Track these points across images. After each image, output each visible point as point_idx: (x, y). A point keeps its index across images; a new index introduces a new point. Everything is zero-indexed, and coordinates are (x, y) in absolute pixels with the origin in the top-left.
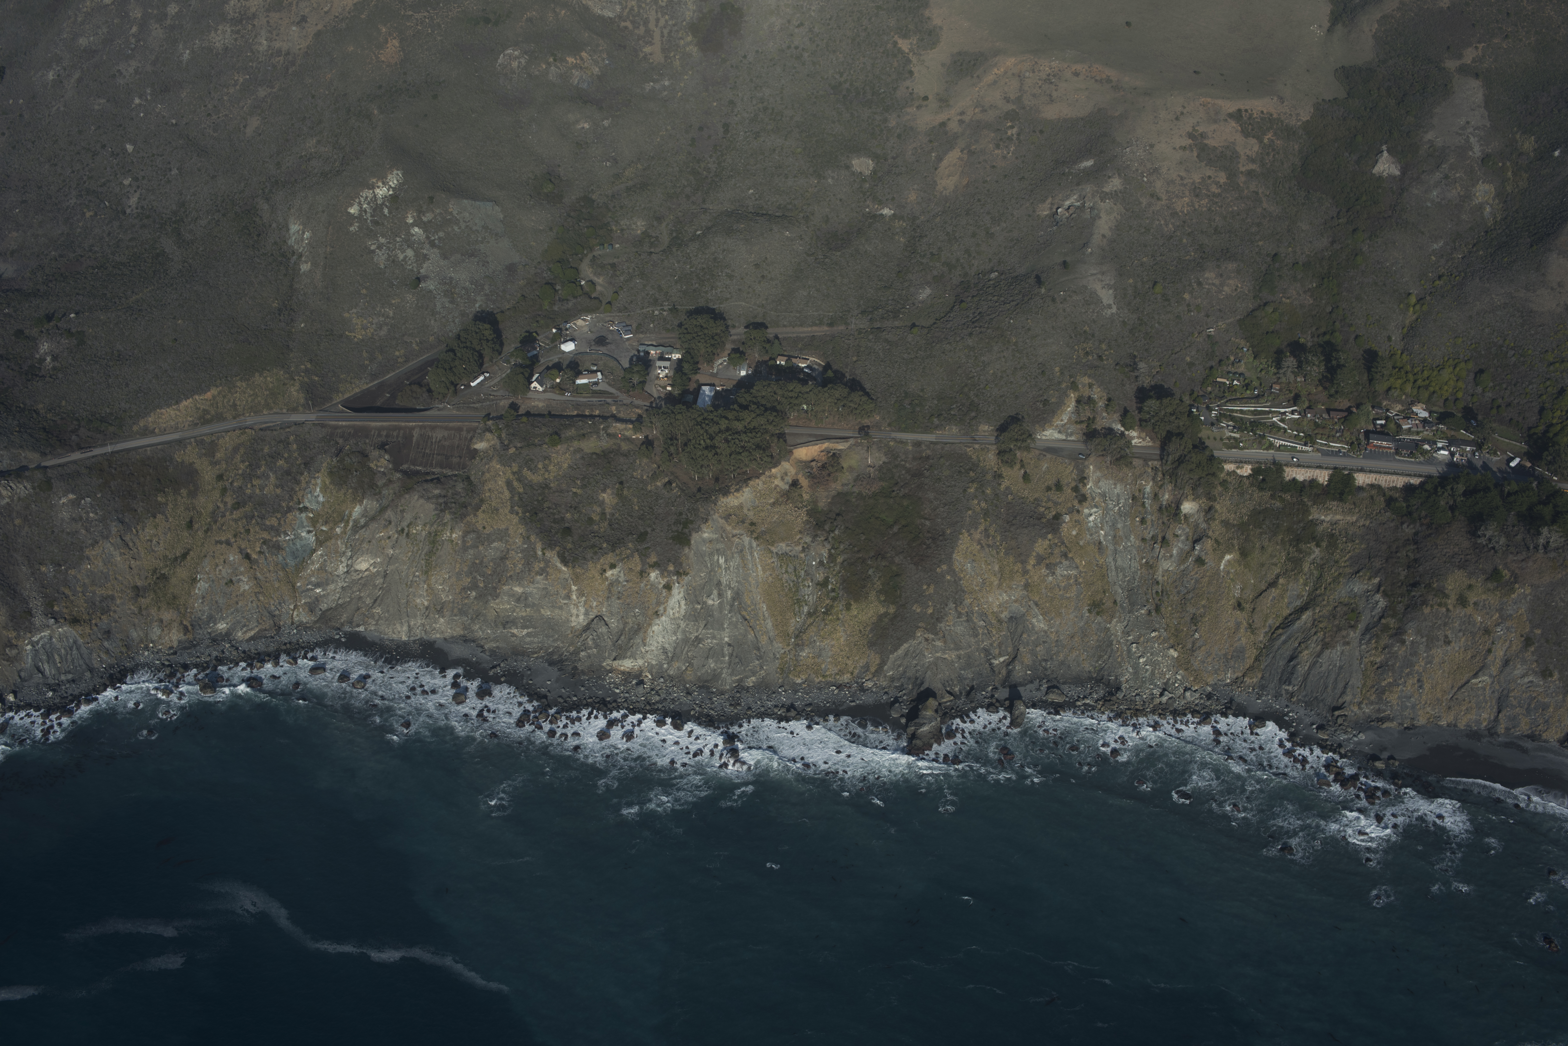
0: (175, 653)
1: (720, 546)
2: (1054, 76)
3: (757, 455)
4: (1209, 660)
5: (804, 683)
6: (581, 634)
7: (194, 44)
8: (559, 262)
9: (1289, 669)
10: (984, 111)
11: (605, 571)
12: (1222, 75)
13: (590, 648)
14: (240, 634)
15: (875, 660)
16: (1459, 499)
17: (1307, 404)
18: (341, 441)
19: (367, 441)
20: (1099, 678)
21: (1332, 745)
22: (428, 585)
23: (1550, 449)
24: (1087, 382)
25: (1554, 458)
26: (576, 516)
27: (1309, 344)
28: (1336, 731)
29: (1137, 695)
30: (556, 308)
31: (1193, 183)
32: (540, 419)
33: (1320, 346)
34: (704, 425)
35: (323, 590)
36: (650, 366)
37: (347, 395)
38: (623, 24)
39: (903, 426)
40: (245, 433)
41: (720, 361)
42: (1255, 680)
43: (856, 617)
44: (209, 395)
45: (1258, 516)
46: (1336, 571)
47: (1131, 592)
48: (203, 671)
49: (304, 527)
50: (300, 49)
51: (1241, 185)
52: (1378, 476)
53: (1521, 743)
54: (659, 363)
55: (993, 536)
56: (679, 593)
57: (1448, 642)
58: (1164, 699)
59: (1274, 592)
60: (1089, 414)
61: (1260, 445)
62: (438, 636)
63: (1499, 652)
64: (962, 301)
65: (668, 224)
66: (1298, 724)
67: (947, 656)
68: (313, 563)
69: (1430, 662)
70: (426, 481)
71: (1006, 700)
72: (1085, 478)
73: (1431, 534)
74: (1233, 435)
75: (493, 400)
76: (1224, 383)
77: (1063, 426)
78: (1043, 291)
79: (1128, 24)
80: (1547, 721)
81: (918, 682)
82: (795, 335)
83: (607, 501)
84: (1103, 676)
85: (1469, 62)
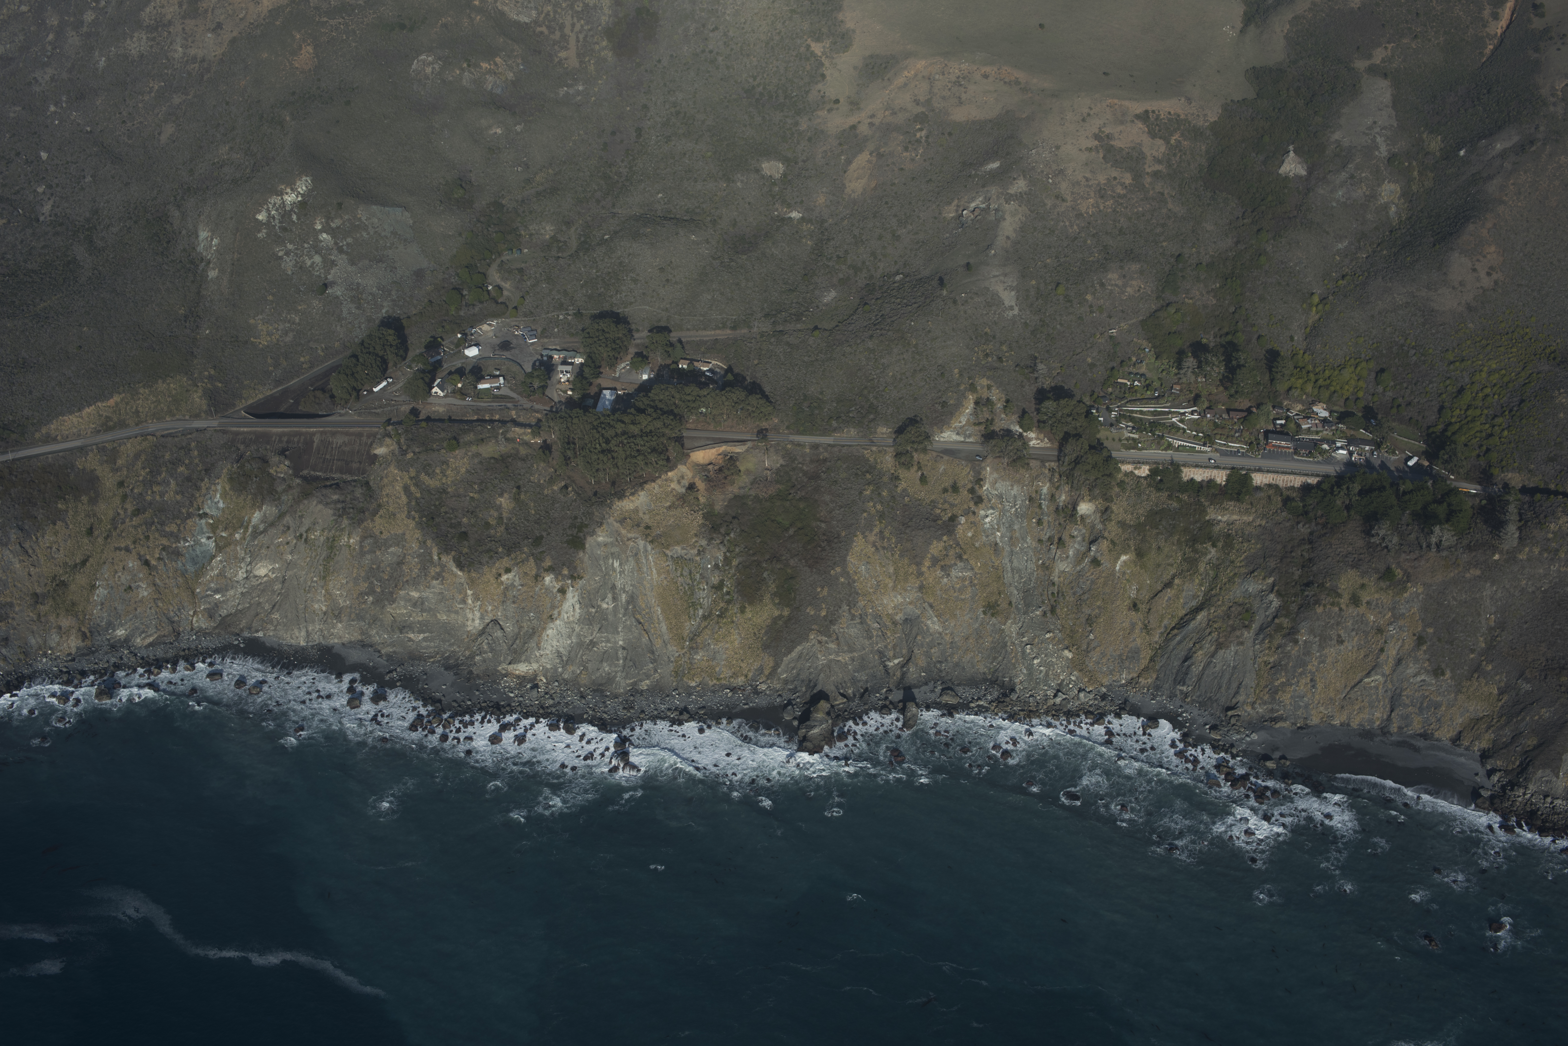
0: (73, 660)
1: (615, 550)
2: (964, 78)
3: (653, 458)
4: (1104, 661)
5: (698, 686)
6: (477, 639)
7: (110, 51)
8: (467, 267)
9: (1184, 669)
10: (894, 113)
11: (500, 575)
12: (1132, 76)
13: (485, 652)
14: (138, 640)
15: (769, 662)
16: (1354, 499)
17: (1206, 405)
18: (242, 447)
19: (268, 447)
20: (993, 679)
21: (1224, 745)
22: (326, 590)
23: (1447, 447)
24: (985, 384)
25: (1450, 457)
26: (473, 521)
27: (1212, 345)
28: (1229, 731)
29: (1031, 696)
30: (462, 313)
31: (1099, 184)
32: (440, 424)
33: (1222, 346)
34: (600, 429)
35: (223, 596)
36: (553, 370)
37: (250, 402)
38: (539, 29)
39: (802, 429)
40: (147, 439)
41: (623, 365)
42: (1150, 681)
43: (750, 619)
44: (111, 402)
45: (1155, 517)
46: (1231, 571)
47: (1027, 593)
48: (101, 677)
49: (204, 533)
50: (215, 56)
51: (1147, 186)
52: (1275, 476)
53: (1413, 742)
54: (561, 368)
55: (888, 538)
56: (574, 597)
57: (1341, 642)
58: (1058, 700)
59: (1170, 593)
60: (987, 415)
61: (1159, 446)
62: (336, 641)
63: (1392, 651)
64: (866, 304)
65: (577, 229)
66: (1191, 725)
67: (840, 658)
68: (212, 569)
69: (1323, 662)
70: (326, 487)
71: (900, 701)
72: (981, 480)
73: (1326, 534)
74: (1132, 435)
75: (394, 406)
76: (1126, 384)
77: (961, 427)
78: (945, 292)
79: (1041, 26)
80: (1439, 720)
81: (811, 684)
82: (698, 339)
83: (504, 505)
84: (998, 677)
85: (1378, 62)
